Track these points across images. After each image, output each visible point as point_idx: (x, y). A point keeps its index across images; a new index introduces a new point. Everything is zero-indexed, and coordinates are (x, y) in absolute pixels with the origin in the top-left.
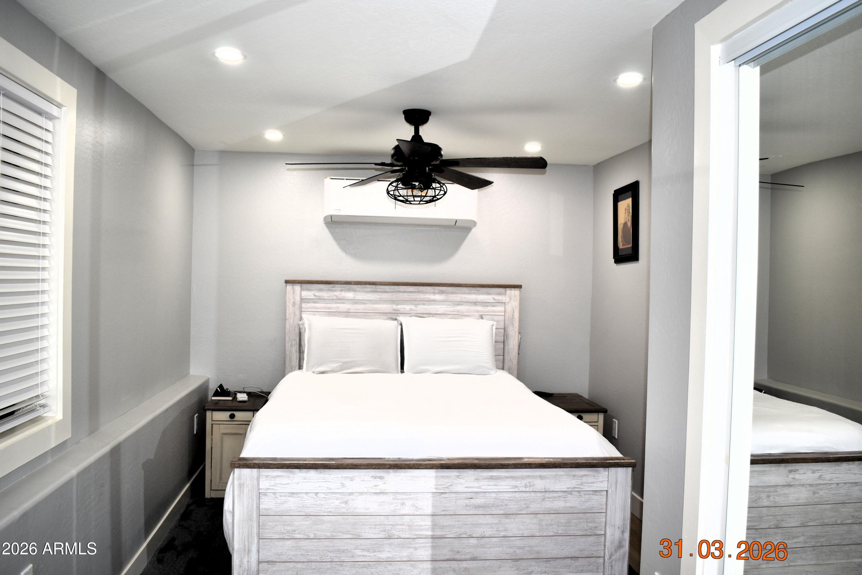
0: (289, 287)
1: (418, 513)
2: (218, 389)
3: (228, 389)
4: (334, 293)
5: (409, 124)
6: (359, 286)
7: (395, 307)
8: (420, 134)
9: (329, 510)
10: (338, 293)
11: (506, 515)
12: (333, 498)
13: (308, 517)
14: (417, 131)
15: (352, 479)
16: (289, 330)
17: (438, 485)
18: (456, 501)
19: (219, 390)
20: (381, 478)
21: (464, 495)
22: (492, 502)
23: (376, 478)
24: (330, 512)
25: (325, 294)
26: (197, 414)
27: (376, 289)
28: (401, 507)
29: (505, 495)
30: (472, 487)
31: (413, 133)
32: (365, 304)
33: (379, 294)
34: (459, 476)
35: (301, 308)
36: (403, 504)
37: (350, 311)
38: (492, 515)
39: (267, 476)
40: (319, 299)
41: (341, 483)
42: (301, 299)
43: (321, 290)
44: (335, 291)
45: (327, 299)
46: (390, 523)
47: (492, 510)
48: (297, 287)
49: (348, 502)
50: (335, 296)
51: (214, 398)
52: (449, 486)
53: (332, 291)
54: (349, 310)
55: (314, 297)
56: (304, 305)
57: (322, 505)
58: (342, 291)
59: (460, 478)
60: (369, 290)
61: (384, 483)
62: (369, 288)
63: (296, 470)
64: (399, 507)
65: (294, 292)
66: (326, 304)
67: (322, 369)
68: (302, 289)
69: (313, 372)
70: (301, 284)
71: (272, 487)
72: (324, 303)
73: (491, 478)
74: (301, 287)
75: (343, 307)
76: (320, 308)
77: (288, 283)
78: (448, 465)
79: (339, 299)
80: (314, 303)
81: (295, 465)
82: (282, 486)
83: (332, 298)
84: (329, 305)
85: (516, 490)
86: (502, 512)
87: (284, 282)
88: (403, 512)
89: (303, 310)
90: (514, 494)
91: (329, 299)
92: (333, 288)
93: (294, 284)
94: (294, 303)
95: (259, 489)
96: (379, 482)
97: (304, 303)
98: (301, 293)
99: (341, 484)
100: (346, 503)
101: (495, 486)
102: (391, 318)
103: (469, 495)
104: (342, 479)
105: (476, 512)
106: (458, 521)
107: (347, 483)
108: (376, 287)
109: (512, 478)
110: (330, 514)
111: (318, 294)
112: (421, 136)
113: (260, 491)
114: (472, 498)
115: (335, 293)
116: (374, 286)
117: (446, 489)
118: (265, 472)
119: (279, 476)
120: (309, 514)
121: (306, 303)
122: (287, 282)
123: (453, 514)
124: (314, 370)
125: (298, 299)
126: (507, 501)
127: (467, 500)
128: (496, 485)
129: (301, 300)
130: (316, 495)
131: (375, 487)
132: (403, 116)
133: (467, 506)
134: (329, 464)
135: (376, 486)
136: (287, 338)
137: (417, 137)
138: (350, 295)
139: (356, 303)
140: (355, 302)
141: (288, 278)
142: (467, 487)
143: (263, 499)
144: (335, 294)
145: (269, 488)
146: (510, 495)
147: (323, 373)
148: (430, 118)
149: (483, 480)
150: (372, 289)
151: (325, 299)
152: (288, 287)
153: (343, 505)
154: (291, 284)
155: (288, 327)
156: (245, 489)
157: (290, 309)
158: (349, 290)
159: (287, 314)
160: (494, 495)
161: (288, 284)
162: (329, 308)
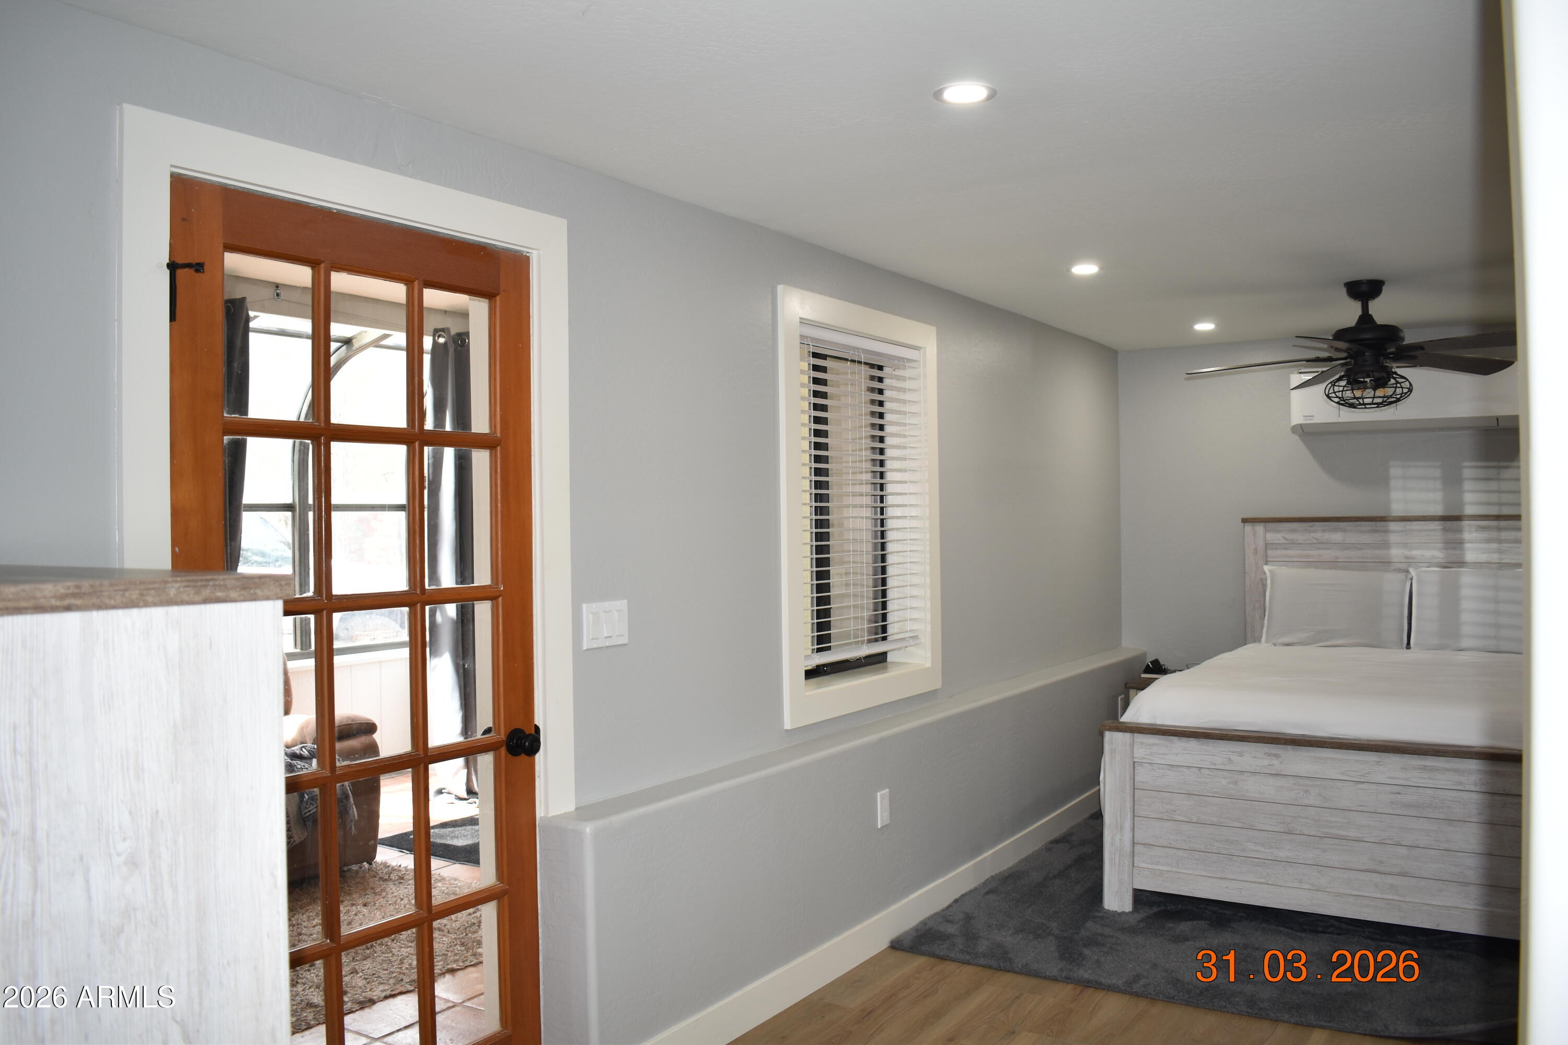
0: (1248, 528)
1: (1327, 805)
2: (1149, 663)
3: (1165, 666)
4: (1312, 535)
5: (1353, 300)
6: (1350, 523)
7: (1407, 553)
8: (1370, 313)
9: (1215, 790)
10: (1318, 535)
11: (1450, 821)
12: (1219, 776)
13: (1190, 797)
14: (1365, 308)
15: (1241, 755)
16: (1251, 587)
17: (1352, 771)
18: (1377, 795)
19: (1151, 666)
20: (1276, 756)
21: (1388, 788)
22: (1427, 802)
23: (1270, 756)
24: (1217, 792)
25: (1300, 537)
26: (1123, 696)
27: (1377, 527)
28: (1303, 795)
29: (1446, 793)
30: (1398, 778)
31: (1359, 313)
32: (1360, 549)
33: (1382, 534)
34: (1379, 762)
35: (1267, 557)
36: (1307, 792)
37: (1339, 560)
38: (1427, 819)
39: (1142, 743)
40: (1293, 544)
41: (1227, 758)
42: (1266, 544)
43: (1294, 531)
44: (1314, 532)
45: (1303, 544)
46: (1291, 814)
47: (1428, 812)
48: (1260, 528)
49: (1238, 783)
50: (1314, 539)
51: (1143, 676)
52: (1366, 774)
53: (1310, 532)
54: (1337, 559)
55: (1285, 541)
56: (1270, 552)
57: (1206, 783)
58: (1324, 531)
59: (1380, 765)
60: (1365, 529)
61: (1281, 763)
62: (1366, 525)
63: (1175, 739)
64: (1301, 794)
65: (1255, 534)
66: (1303, 550)
67: (1286, 640)
68: (1266, 531)
69: (1275, 645)
70: (1264, 524)
71: (1148, 757)
72: (1300, 550)
73: (1425, 768)
74: (1265, 527)
75: (1328, 554)
76: (1293, 557)
77: (1246, 522)
78: (1361, 746)
79: (1321, 543)
80: (1285, 549)
81: (1172, 731)
82: (1159, 756)
83: (1310, 542)
84: (1307, 552)
85: (1461, 788)
86: (1442, 816)
87: (1240, 521)
88: (1306, 802)
89: (1269, 559)
90: (1459, 793)
91: (1306, 544)
92: (1312, 528)
93: (1254, 524)
94: (1256, 549)
95: (1133, 757)
96: (1275, 762)
97: (1270, 549)
98: (1265, 536)
99: (1228, 760)
100: (1235, 783)
101: (1430, 779)
102: (1395, 570)
103: (1396, 789)
104: (1228, 753)
105: (1405, 813)
106: (1381, 822)
107: (1234, 758)
108: (1376, 524)
109: (1456, 771)
110: (1216, 796)
111: (1289, 536)
112: (1371, 316)
113: (1134, 760)
114: (1399, 793)
115: (1314, 535)
116: (1374, 523)
117: (1362, 778)
118: (1139, 738)
119: (1155, 744)
120: (1191, 793)
121: (1273, 549)
122: (1244, 521)
123: (1373, 811)
124: (1274, 641)
125: (1261, 544)
126: (1450, 803)
127: (1393, 795)
128: (1432, 779)
129: (1266, 546)
130: (1199, 771)
131: (1269, 767)
132: (1344, 290)
133: (1392, 802)
134: (1210, 733)
135: (1270, 765)
136: (1247, 598)
137: (1366, 318)
138: (1337, 537)
139: (1347, 549)
140: (1344, 546)
141: (1245, 516)
142: (1390, 778)
143: (1139, 770)
144: (1315, 537)
145: (1144, 758)
146: (1454, 794)
147: (1288, 645)
148: (1384, 288)
149: (1413, 770)
150: (1369, 528)
151: (1300, 544)
152: (1246, 527)
153: (1232, 786)
154: (1251, 524)
155: (1247, 583)
156: (1117, 755)
157: (1250, 559)
158: (1335, 530)
159: (1247, 566)
160: (1430, 792)
161: (1246, 524)
162: (1308, 556)
